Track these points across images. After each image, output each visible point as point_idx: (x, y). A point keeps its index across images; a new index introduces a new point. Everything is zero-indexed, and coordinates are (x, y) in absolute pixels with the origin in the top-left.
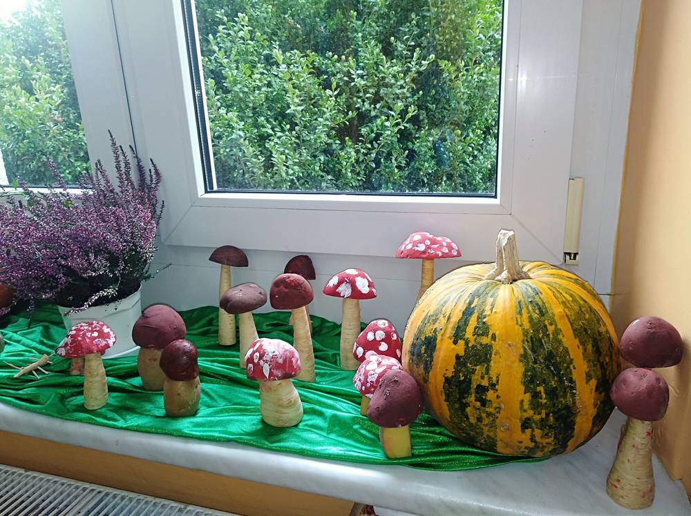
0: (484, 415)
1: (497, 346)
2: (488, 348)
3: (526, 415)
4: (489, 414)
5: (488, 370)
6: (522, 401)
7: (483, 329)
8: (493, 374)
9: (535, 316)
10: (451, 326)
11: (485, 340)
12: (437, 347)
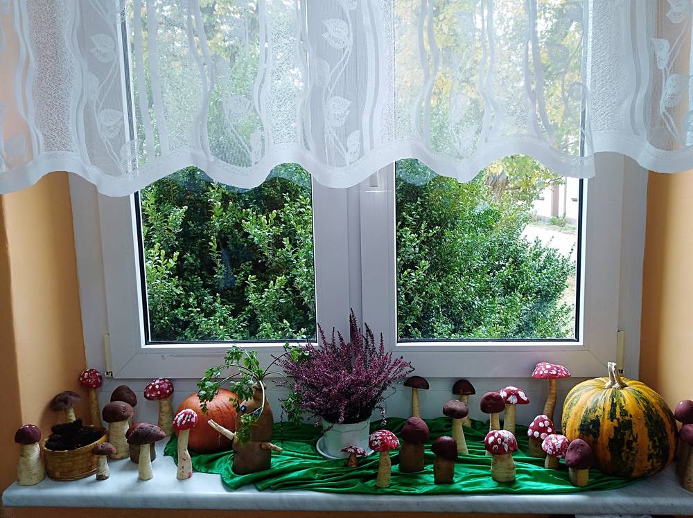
0: (630, 455)
1: (634, 420)
2: (630, 422)
3: (650, 452)
4: (632, 455)
5: (632, 431)
6: (649, 446)
7: (624, 413)
8: (634, 434)
9: (645, 404)
10: (606, 413)
11: (627, 418)
12: (601, 424)
